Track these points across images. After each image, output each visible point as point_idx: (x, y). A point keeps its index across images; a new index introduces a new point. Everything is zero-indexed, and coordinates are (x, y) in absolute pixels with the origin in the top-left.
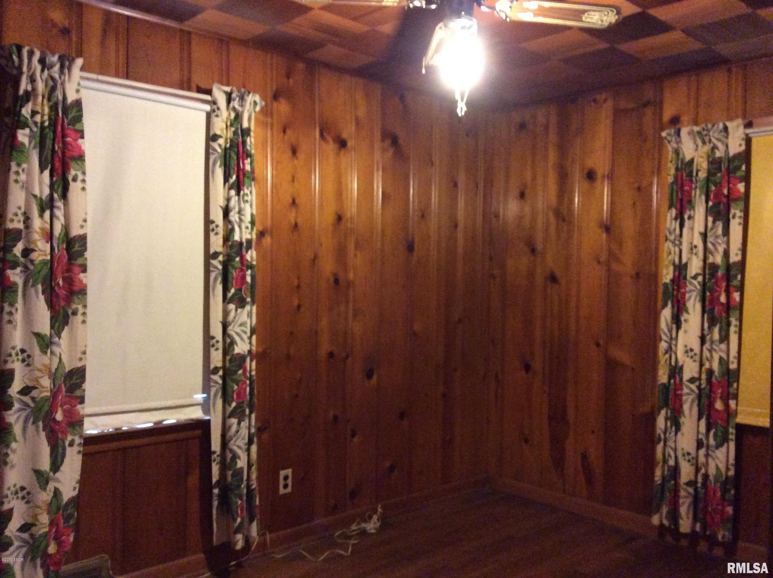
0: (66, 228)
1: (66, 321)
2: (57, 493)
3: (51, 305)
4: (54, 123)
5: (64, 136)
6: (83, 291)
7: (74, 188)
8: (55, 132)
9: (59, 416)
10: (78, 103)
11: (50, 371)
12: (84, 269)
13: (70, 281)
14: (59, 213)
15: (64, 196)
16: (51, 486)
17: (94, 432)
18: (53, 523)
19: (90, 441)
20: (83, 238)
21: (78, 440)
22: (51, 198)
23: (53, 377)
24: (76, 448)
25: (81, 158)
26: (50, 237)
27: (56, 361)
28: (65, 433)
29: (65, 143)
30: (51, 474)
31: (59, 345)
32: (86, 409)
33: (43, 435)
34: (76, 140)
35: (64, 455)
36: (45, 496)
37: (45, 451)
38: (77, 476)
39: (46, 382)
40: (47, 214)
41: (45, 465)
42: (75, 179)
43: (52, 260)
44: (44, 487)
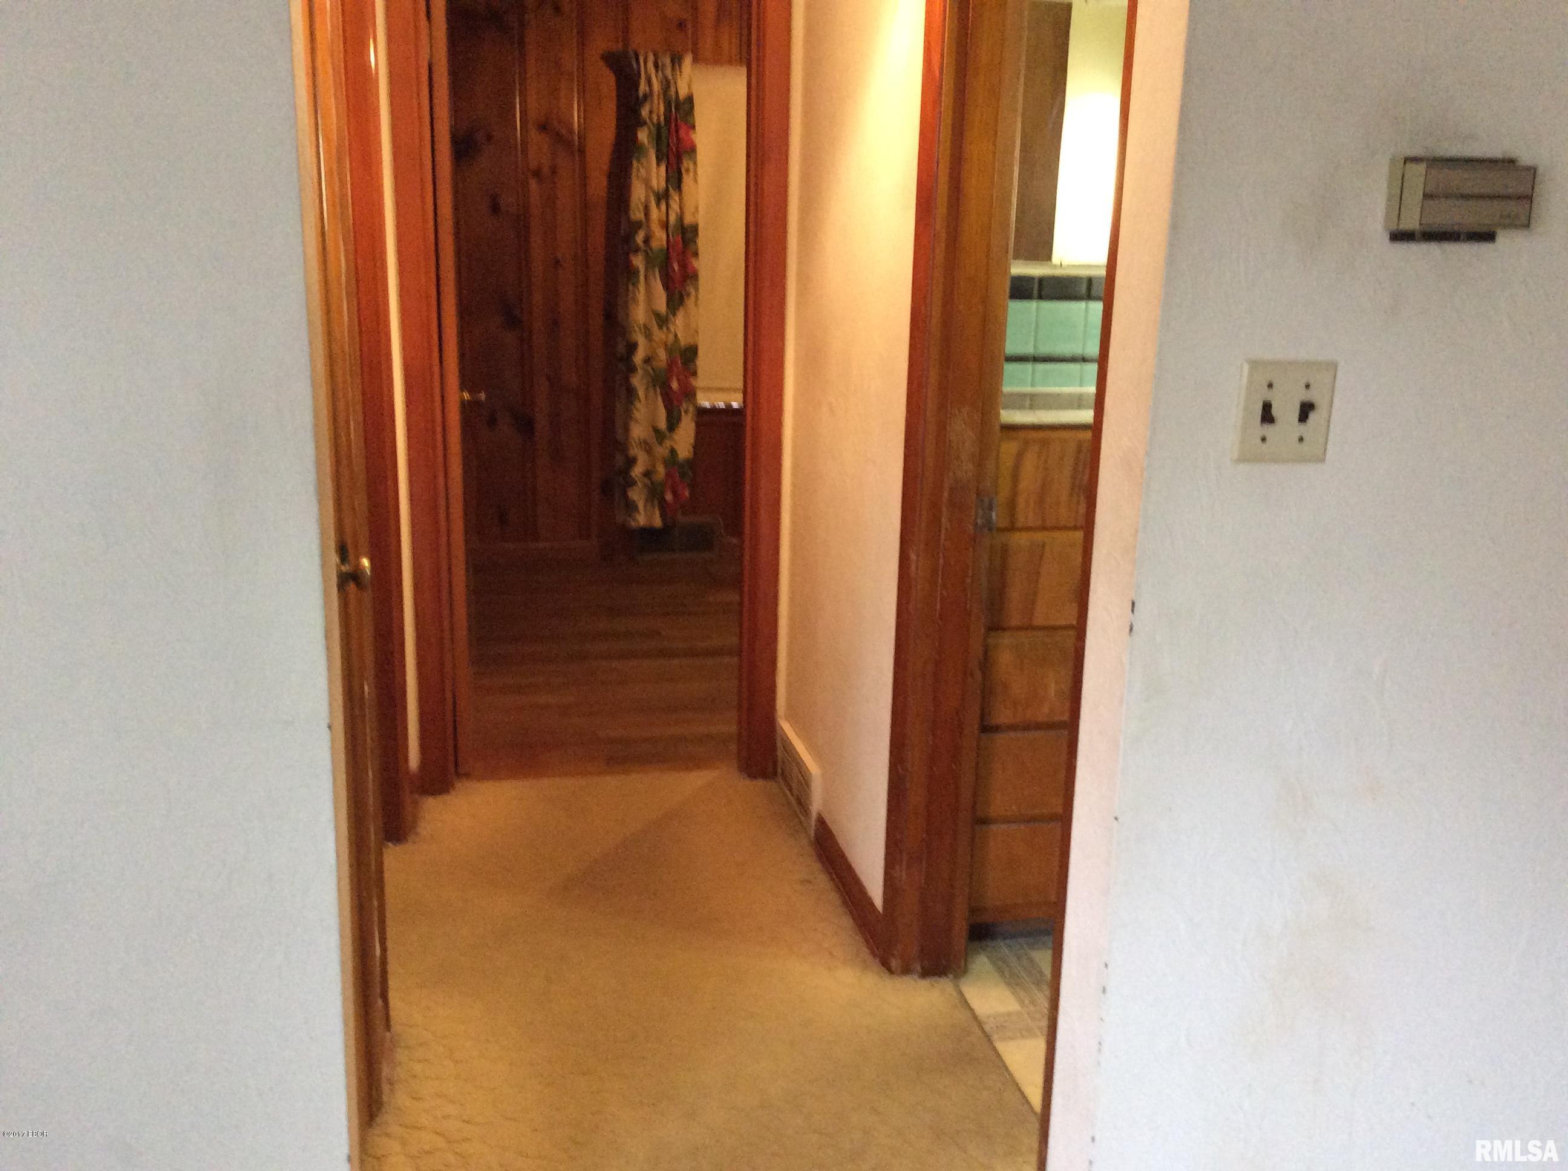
0: (681, 218)
1: (681, 301)
2: (673, 451)
3: (666, 287)
4: (668, 120)
5: (677, 131)
6: (694, 276)
7: (687, 180)
8: (669, 130)
9: (675, 385)
10: (690, 99)
11: (666, 345)
12: (696, 254)
13: (684, 266)
14: (675, 206)
15: (679, 187)
16: (668, 443)
17: (707, 404)
18: (668, 475)
19: (701, 412)
20: (695, 229)
21: (691, 409)
22: (667, 190)
23: (669, 350)
24: (690, 415)
25: (692, 150)
26: (665, 225)
27: (671, 337)
28: (680, 402)
29: (678, 139)
30: (667, 433)
31: (675, 324)
32: (699, 382)
33: (660, 398)
34: (687, 133)
35: (679, 420)
36: (661, 451)
37: (662, 413)
38: (691, 439)
39: (662, 355)
40: (663, 207)
41: (662, 424)
42: (688, 170)
43: (668, 249)
44: (661, 443)
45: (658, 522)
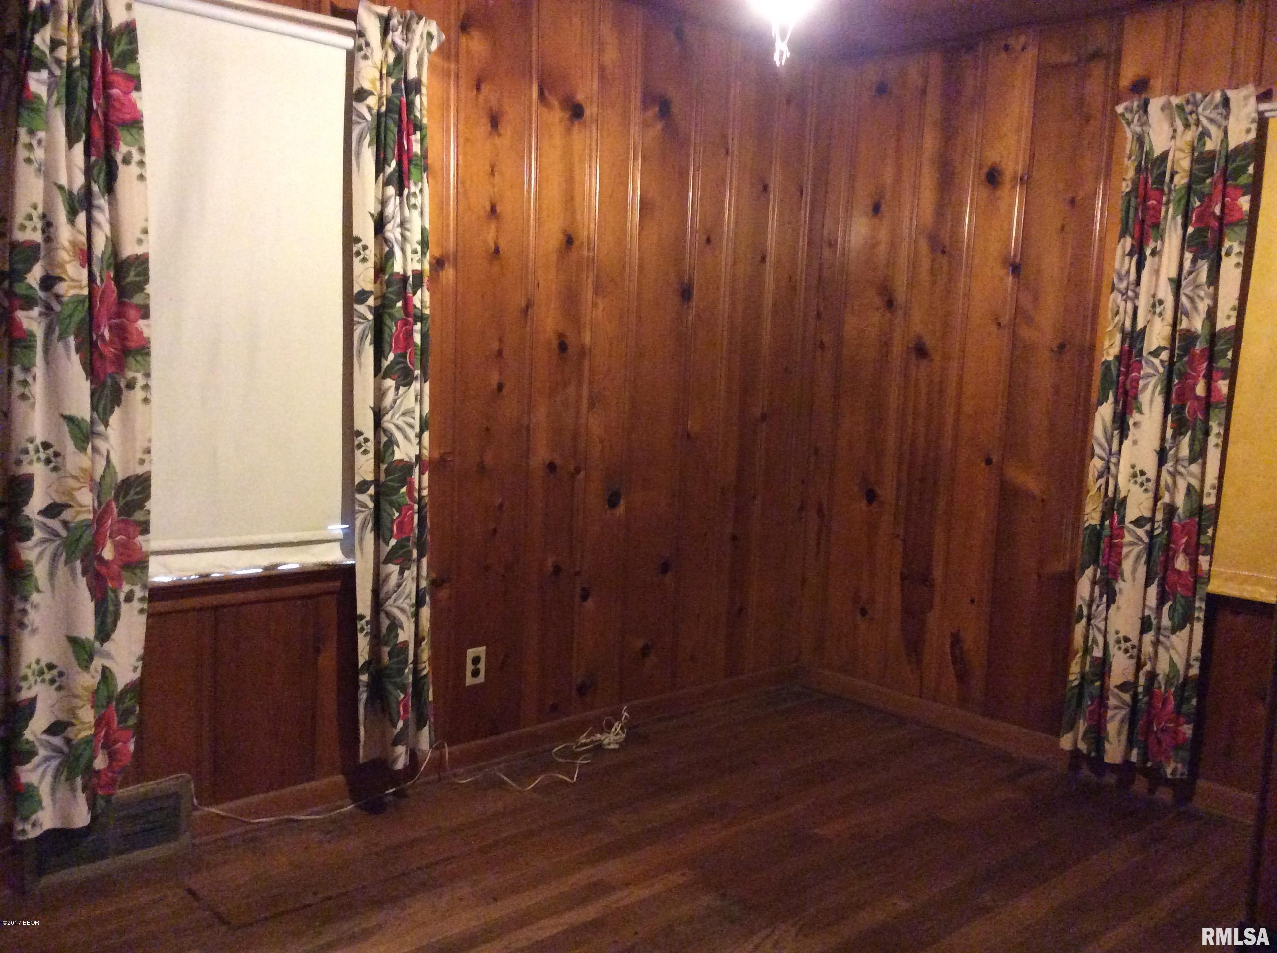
0: (114, 243)
1: (116, 399)
2: (106, 675)
3: (91, 371)
4: (89, 61)
5: (107, 86)
6: (144, 350)
7: (126, 175)
8: (91, 78)
9: (108, 553)
10: (130, 29)
11: (92, 480)
12: (145, 312)
13: (121, 332)
14: (102, 217)
15: (110, 189)
16: (97, 663)
17: (166, 579)
18: (99, 723)
19: (158, 593)
20: (142, 262)
21: (139, 592)
22: (88, 191)
23: (98, 488)
24: (136, 605)
25: (135, 123)
26: (86, 256)
27: (101, 463)
28: (119, 580)
29: (108, 97)
30: (97, 645)
31: (106, 438)
32: (152, 542)
33: (82, 582)
34: (127, 93)
35: (117, 616)
36: (88, 680)
37: (87, 608)
38: (138, 648)
39: (86, 498)
40: (82, 217)
41: (87, 630)
42: (127, 161)
43: (91, 295)
44: (85, 665)
45: (81, 817)
